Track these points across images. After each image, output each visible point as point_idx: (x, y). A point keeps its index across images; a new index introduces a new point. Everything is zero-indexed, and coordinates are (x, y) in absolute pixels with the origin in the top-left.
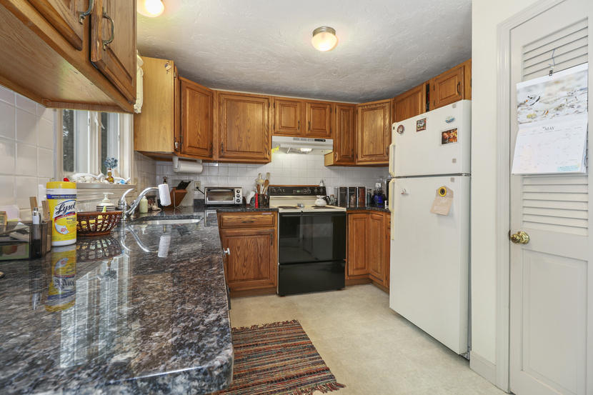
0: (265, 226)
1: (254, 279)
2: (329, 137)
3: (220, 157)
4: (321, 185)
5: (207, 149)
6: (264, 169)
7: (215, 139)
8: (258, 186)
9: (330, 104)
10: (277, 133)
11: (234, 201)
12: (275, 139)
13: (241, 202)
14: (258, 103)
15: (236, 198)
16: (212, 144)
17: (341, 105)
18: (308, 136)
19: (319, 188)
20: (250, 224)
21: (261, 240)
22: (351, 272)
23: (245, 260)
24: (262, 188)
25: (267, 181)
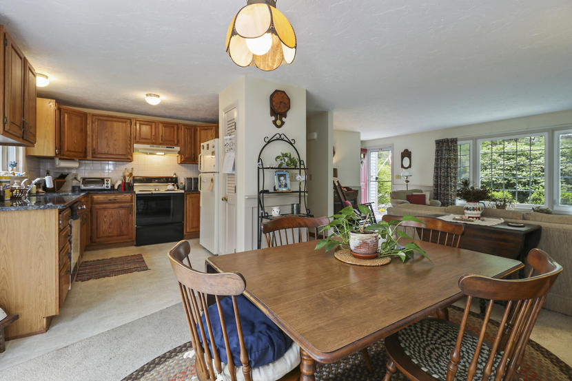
0: (125, 202)
1: (117, 236)
2: (177, 145)
3: (93, 157)
4: (174, 176)
5: (81, 152)
6: (129, 166)
7: (89, 145)
8: (124, 177)
9: (177, 124)
10: (137, 142)
11: (104, 186)
12: (136, 146)
13: (110, 188)
14: (122, 122)
15: (106, 185)
16: (86, 148)
17: (185, 125)
18: (161, 144)
19: (172, 178)
20: (114, 202)
21: (122, 212)
22: (188, 230)
23: (110, 224)
24: (127, 178)
25: (131, 174)
